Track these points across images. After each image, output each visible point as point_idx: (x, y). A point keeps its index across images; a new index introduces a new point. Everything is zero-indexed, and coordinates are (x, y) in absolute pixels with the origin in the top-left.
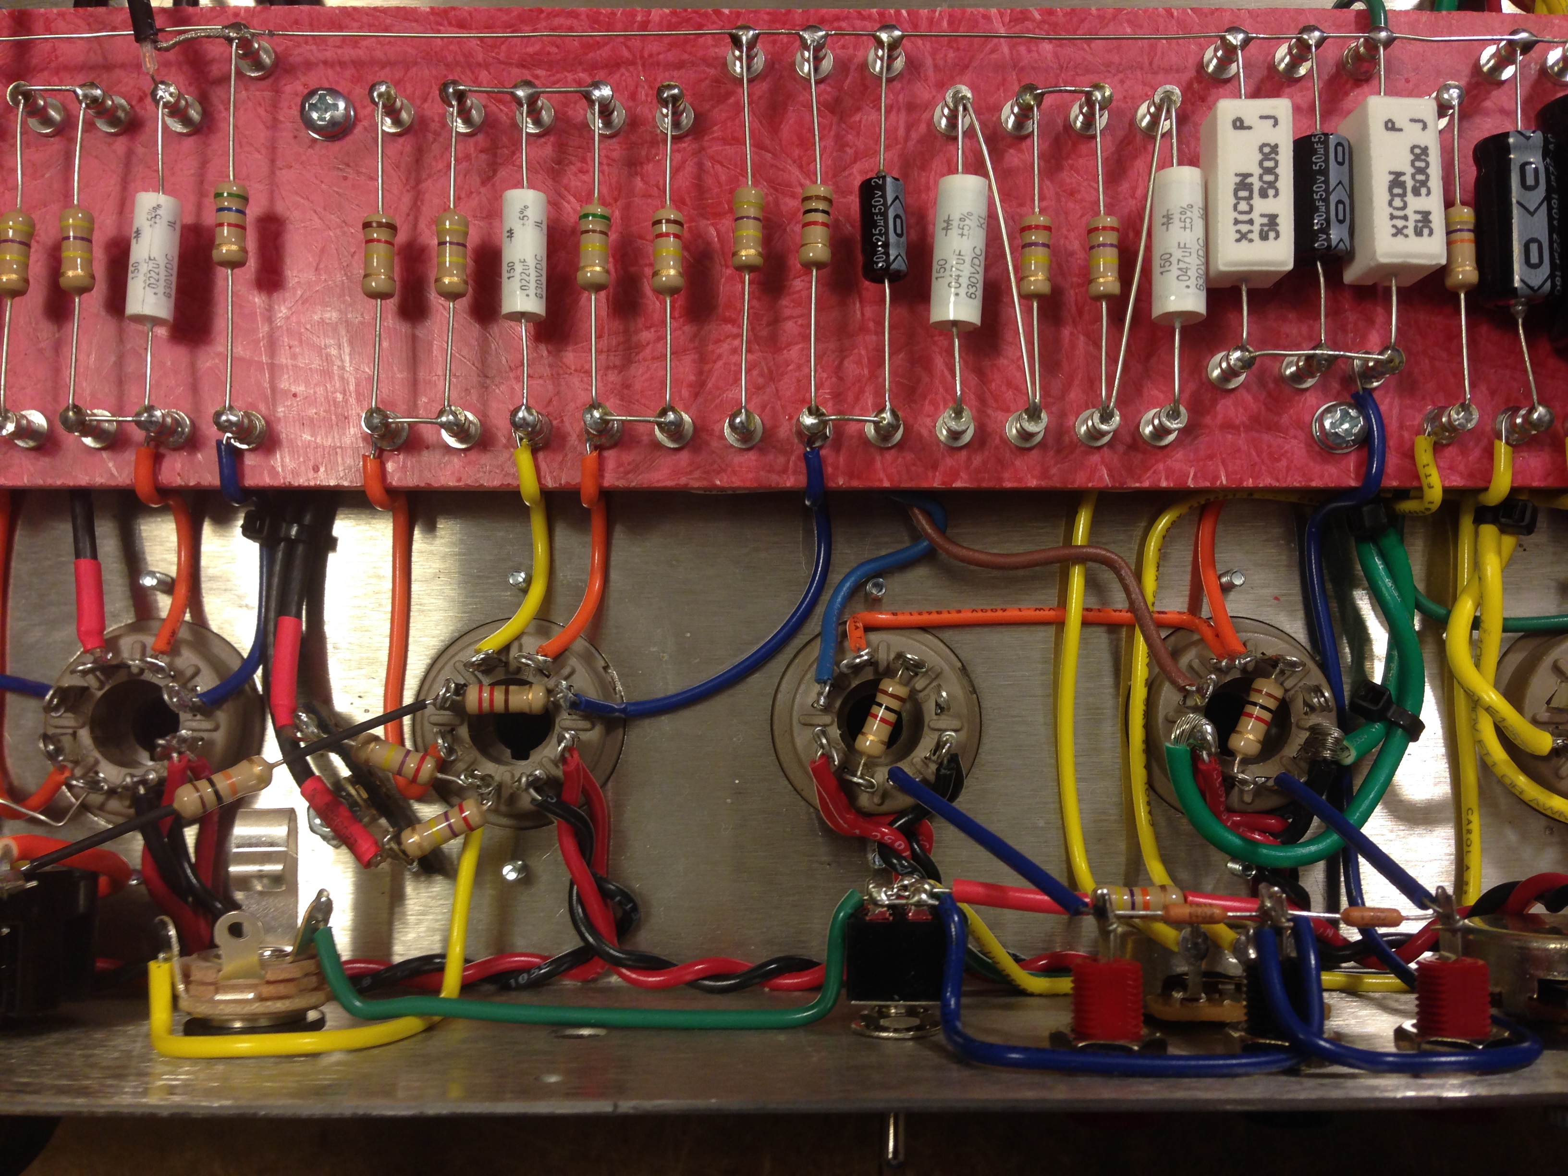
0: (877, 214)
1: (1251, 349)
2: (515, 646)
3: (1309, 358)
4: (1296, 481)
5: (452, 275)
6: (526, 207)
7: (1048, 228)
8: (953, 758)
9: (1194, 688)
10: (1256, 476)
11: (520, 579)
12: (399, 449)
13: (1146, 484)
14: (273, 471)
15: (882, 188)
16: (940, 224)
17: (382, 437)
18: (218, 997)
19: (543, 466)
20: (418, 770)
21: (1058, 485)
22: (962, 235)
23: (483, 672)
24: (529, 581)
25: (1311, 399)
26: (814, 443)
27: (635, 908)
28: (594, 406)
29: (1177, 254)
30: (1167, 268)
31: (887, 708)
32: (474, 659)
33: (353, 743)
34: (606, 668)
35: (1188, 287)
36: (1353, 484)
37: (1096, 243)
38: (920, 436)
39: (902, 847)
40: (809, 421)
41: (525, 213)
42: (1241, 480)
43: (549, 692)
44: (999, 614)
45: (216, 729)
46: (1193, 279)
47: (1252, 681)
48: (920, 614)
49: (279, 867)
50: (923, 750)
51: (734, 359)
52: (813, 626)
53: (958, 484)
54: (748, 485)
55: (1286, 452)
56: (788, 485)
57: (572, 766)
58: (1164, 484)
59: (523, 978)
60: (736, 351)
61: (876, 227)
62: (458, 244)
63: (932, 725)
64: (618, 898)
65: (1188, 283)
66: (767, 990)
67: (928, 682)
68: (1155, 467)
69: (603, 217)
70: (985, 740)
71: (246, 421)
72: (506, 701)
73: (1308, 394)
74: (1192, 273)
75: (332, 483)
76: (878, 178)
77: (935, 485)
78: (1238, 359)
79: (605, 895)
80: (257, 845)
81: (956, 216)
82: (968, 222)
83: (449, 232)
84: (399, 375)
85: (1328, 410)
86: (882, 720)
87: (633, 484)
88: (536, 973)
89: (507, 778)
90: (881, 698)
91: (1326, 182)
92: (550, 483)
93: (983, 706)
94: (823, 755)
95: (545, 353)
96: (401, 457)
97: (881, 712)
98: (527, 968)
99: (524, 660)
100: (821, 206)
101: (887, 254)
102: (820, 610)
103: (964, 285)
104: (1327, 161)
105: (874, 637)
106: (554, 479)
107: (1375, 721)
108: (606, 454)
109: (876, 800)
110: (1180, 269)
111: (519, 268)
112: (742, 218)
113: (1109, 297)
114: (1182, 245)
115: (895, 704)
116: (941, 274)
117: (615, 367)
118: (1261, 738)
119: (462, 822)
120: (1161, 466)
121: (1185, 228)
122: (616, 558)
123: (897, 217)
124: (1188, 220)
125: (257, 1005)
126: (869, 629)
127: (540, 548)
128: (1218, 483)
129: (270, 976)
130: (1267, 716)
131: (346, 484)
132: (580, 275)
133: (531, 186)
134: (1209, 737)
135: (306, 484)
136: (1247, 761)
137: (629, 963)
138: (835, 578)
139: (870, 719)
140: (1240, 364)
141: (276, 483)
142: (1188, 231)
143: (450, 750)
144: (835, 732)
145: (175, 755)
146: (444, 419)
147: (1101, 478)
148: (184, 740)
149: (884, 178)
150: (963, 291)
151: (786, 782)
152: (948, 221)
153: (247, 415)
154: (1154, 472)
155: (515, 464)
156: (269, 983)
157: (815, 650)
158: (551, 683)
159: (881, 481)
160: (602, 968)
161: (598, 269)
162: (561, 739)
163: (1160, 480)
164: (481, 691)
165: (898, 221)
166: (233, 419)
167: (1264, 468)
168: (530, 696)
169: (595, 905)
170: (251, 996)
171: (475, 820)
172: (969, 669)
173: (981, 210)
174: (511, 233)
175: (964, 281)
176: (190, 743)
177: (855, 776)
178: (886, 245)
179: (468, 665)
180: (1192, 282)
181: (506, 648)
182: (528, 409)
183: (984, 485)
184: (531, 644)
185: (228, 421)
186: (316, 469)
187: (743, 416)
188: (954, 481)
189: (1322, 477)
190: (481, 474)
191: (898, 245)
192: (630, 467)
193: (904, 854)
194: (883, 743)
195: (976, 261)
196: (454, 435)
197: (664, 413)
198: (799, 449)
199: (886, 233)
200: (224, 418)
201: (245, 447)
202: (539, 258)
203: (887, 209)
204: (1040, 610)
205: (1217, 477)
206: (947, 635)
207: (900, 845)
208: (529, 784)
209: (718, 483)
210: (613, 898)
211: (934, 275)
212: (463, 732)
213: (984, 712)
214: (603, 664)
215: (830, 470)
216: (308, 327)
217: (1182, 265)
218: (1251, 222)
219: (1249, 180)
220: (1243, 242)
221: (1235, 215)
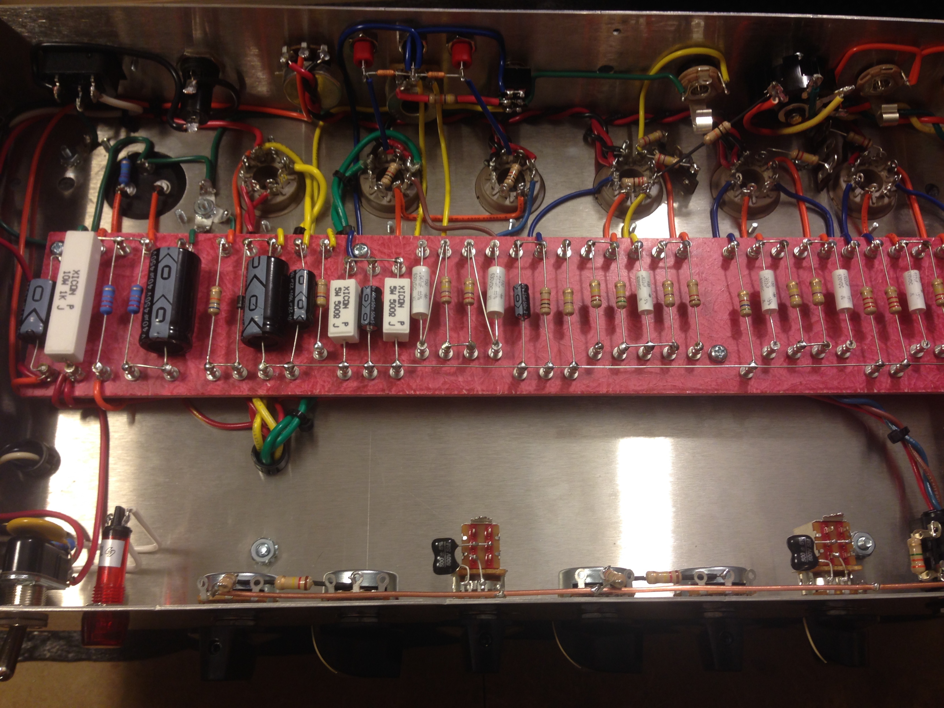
6: (646, 304)
20: (660, 156)
22: (496, 293)
35: (420, 273)
41: (645, 302)
46: (418, 276)
55: (379, 245)
61: (526, 298)
72: (634, 181)
74: (418, 278)
81: (498, 298)
82: (495, 296)
83: (670, 297)
86: (513, 173)
90: (513, 180)
91: (371, 307)
101: (522, 288)
104: (370, 314)
107: (348, 176)
110: (421, 280)
111: (646, 284)
114: (420, 287)
118: (389, 167)
121: (419, 293)
124: (418, 296)
130: (387, 173)
133: (644, 310)
136: (394, 161)
150: (496, 275)
164: (643, 182)
165: (518, 301)
166: (733, 244)
167: (386, 240)
168: (627, 182)
173: (489, 303)
174: (650, 296)
175: (494, 279)
186: (705, 243)
189: (367, 237)
191: (518, 291)
194: (512, 168)
199: (522, 294)
200: (736, 243)
202: (639, 289)
203: (522, 303)
213: (474, 191)
218: (399, 292)
219: (399, 305)
220: (402, 286)
221: (404, 295)
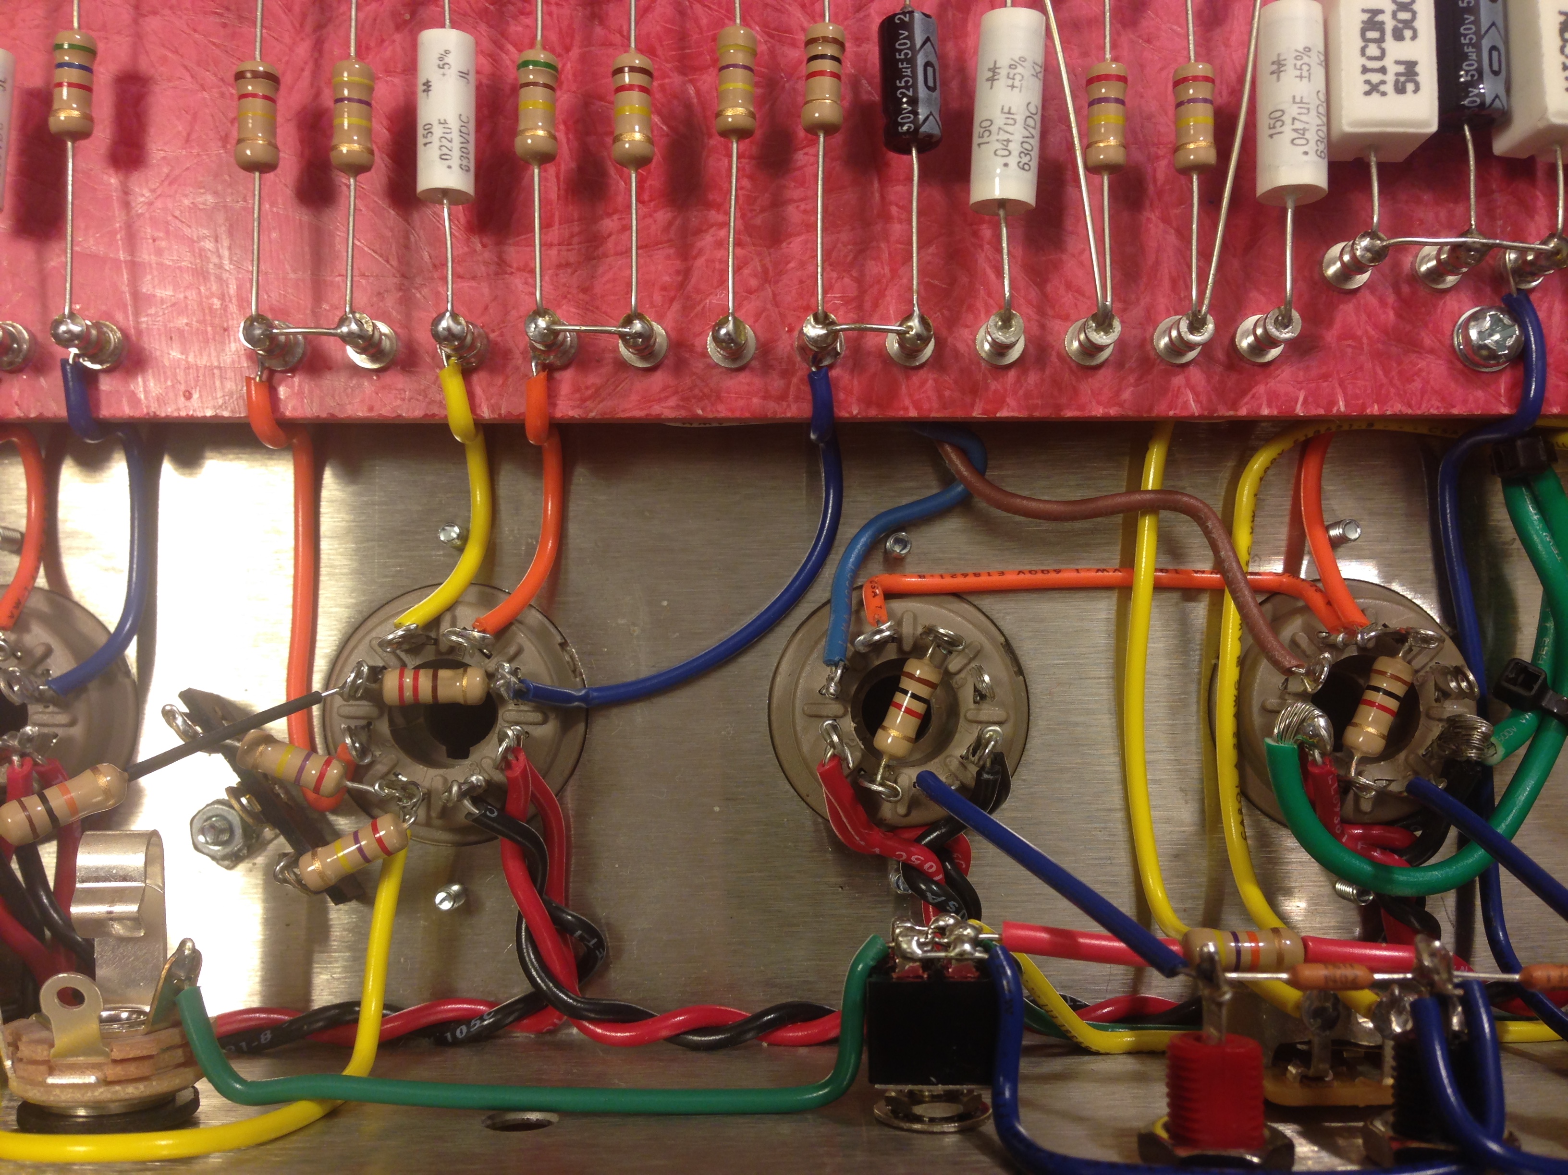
0: (902, 61)
1: (1382, 235)
2: (447, 618)
3: (1455, 247)
4: (1433, 407)
5: (352, 141)
6: (447, 52)
7: (1122, 79)
8: (998, 758)
9: (1302, 671)
10: (1382, 400)
11: (454, 535)
12: (293, 370)
13: (1243, 412)
14: (133, 399)
15: (908, 26)
16: (983, 74)
17: (270, 352)
18: (51, 1080)
19: (478, 391)
20: (321, 777)
21: (1130, 413)
22: (1013, 87)
23: (407, 651)
24: (464, 537)
25: (1451, 303)
26: (821, 361)
27: (601, 944)
28: (539, 312)
29: (1293, 111)
30: (1278, 130)
31: (914, 696)
32: (391, 637)
33: (238, 744)
34: (563, 645)
35: (1306, 153)
36: (1505, 411)
37: (1185, 99)
38: (957, 354)
39: (934, 869)
40: (813, 330)
41: (446, 60)
42: (1364, 407)
43: (490, 676)
44: (1053, 576)
45: (72, 723)
46: (1312, 143)
47: (1373, 660)
48: (953, 576)
49: (133, 908)
50: (960, 748)
51: (719, 254)
52: (819, 593)
53: (1003, 413)
54: (737, 414)
55: (1421, 370)
56: (789, 415)
57: (517, 772)
58: (1265, 412)
59: (462, 1032)
60: (721, 244)
61: (901, 77)
62: (360, 101)
63: (970, 715)
64: (579, 932)
65: (1305, 148)
66: (765, 1044)
67: (965, 661)
68: (1254, 391)
69: (548, 65)
70: (1033, 732)
71: (94, 332)
72: (435, 689)
73: (1448, 297)
74: (1312, 135)
75: (209, 413)
76: (904, 14)
77: (975, 414)
78: (1367, 249)
79: (562, 929)
80: (106, 879)
81: (1004, 62)
82: (1020, 70)
83: (349, 84)
84: (292, 276)
85: (1474, 317)
86: (908, 711)
87: (592, 415)
88: (477, 1025)
89: (438, 784)
90: (905, 683)
91: (1476, 23)
92: (486, 413)
93: (1031, 691)
94: (834, 756)
95: (479, 247)
96: (296, 380)
97: (906, 701)
98: (466, 1019)
99: (454, 638)
100: (829, 50)
101: (915, 113)
102: (828, 572)
103: (1015, 153)
105: (898, 606)
106: (492, 408)
107: (1525, 710)
108: (557, 375)
109: (902, 810)
110: (1295, 130)
111: (438, 131)
112: (728, 66)
113: (1201, 168)
114: (1298, 99)
115: (923, 691)
116: (985, 140)
117: (568, 265)
118: (1386, 733)
119: (375, 845)
120: (1261, 389)
121: (1301, 77)
122: (575, 508)
123: (927, 64)
124: (1305, 67)
125: (101, 1090)
126: (890, 595)
127: (479, 496)
128: (1335, 411)
129: (116, 1054)
130: (1393, 704)
131: (226, 414)
132: (518, 141)
133: (454, 25)
134: (1323, 732)
135: (176, 414)
136: (1366, 760)
137: (593, 1015)
138: (846, 532)
139: (892, 709)
140: (1369, 255)
141: (137, 414)
142: (1305, 80)
143: (363, 752)
144: (849, 725)
145: (15, 758)
146: (345, 329)
147: (1186, 403)
148: (30, 739)
149: (911, 13)
150: (1013, 161)
151: (788, 786)
152: (994, 70)
153: (97, 325)
154: (1253, 397)
155: (441, 389)
156: (115, 1062)
157: (825, 621)
158: (491, 665)
159: (906, 409)
160: (560, 1019)
161: (541, 133)
162: (502, 737)
163: (1260, 407)
164: (401, 676)
165: (930, 70)
166: (76, 329)
167: (1392, 390)
168: (464, 682)
169: (548, 943)
170: (92, 1079)
171: (392, 842)
172: (1015, 644)
173: (1036, 54)
174: (427, 84)
175: (1015, 147)
176: (41, 742)
177: (873, 781)
178: (914, 101)
179: (384, 644)
180: (1312, 147)
181: (435, 622)
182: (454, 316)
183: (1037, 414)
184: (467, 616)
185: (69, 332)
186: (188, 396)
187: (731, 326)
188: (999, 409)
189: (1465, 402)
190: (399, 402)
191: (929, 101)
192: (590, 392)
193: (936, 878)
194: (908, 739)
195: (1031, 122)
196: (362, 350)
197: (628, 322)
198: (803, 368)
199: (915, 86)
200: (63, 328)
201: (97, 367)
202: (464, 119)
203: (915, 53)
204: (1103, 570)
205: (1333, 403)
206: (988, 603)
207: (931, 866)
208: (462, 795)
209: (700, 412)
210: (572, 933)
211: (976, 140)
212: (383, 727)
213: (1032, 699)
214: (559, 639)
215: (842, 396)
216: (177, 213)
217: (1298, 125)
218: (1383, 70)
219: (1380, 18)
220: (1375, 96)
221: (1364, 61)
